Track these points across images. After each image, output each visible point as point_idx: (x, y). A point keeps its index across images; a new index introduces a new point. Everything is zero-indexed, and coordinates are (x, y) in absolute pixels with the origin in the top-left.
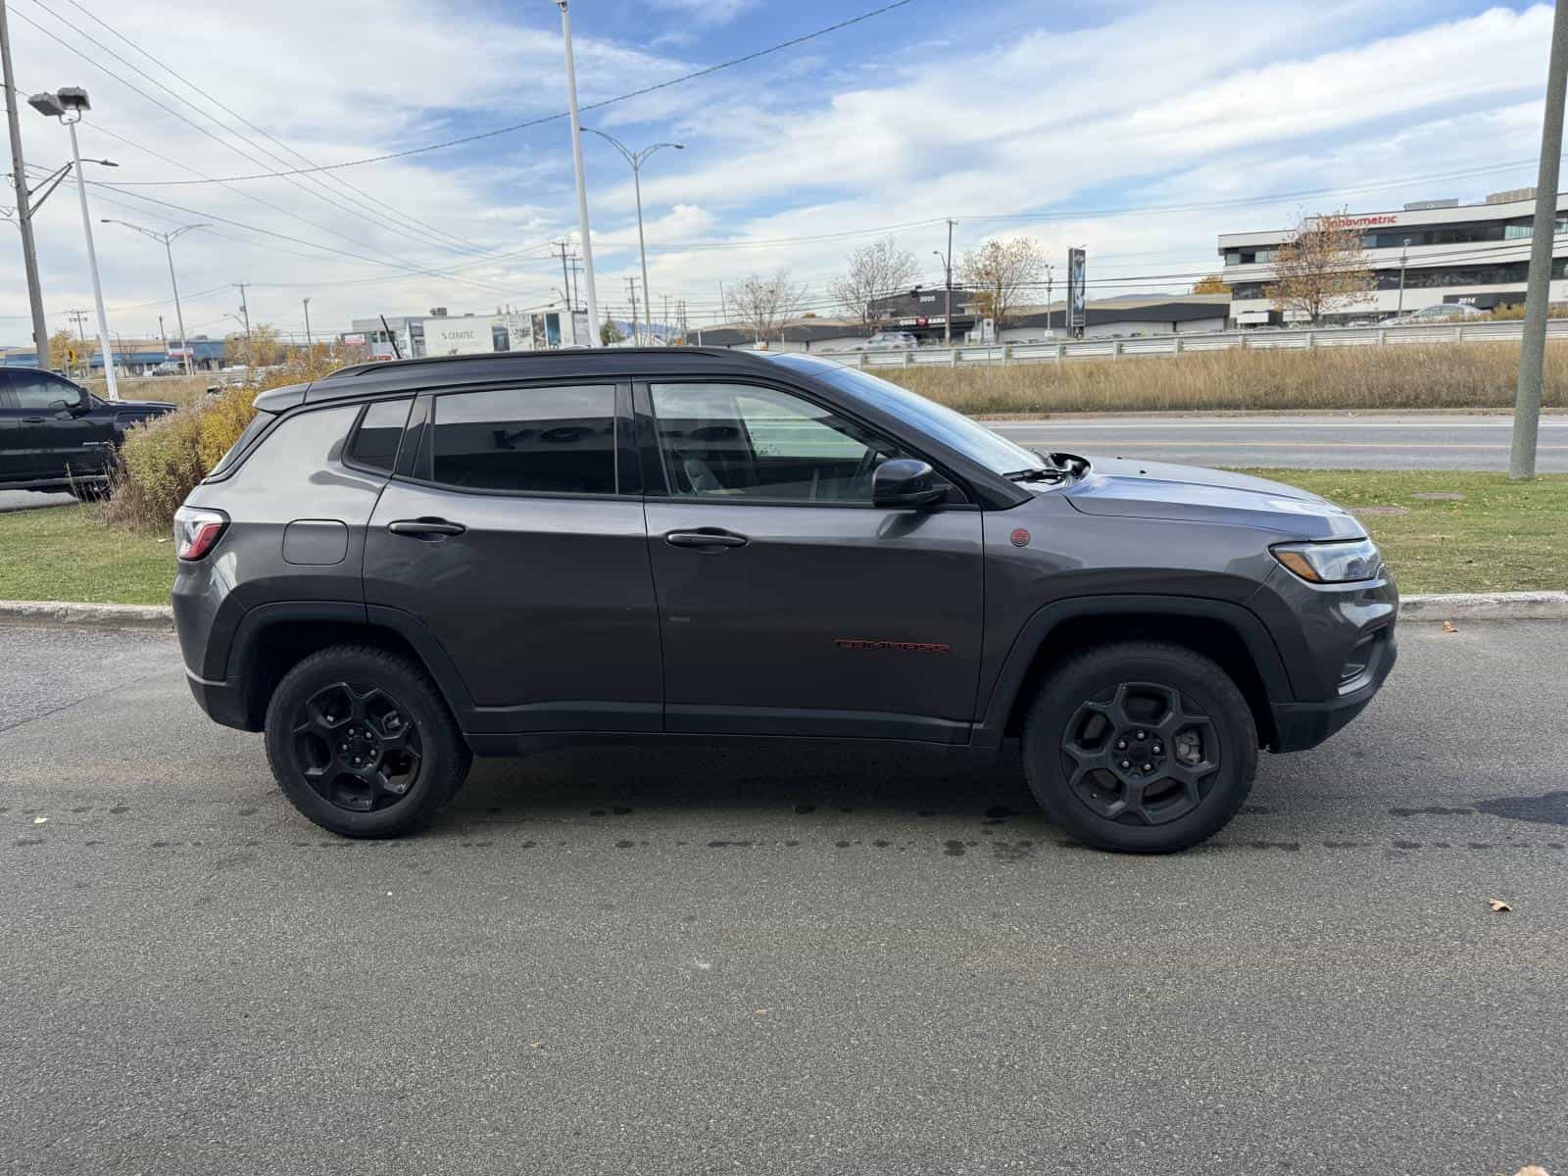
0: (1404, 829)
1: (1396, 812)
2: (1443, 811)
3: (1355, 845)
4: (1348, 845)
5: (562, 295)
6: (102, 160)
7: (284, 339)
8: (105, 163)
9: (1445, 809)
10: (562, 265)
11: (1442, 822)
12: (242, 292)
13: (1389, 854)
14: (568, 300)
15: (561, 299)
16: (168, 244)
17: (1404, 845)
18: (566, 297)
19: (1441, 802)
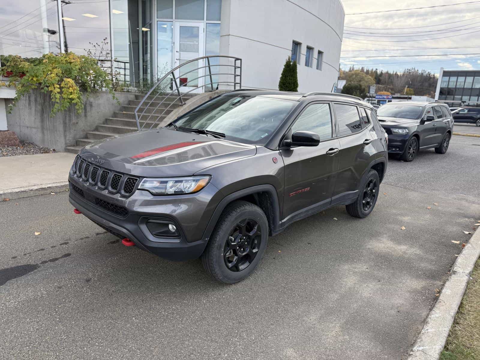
0: (65, 249)
1: (68, 255)
2: (51, 261)
3: (80, 239)
4: (82, 239)
9: (51, 262)
11: (53, 256)
13: (70, 240)
17: (66, 243)
19: (52, 264)
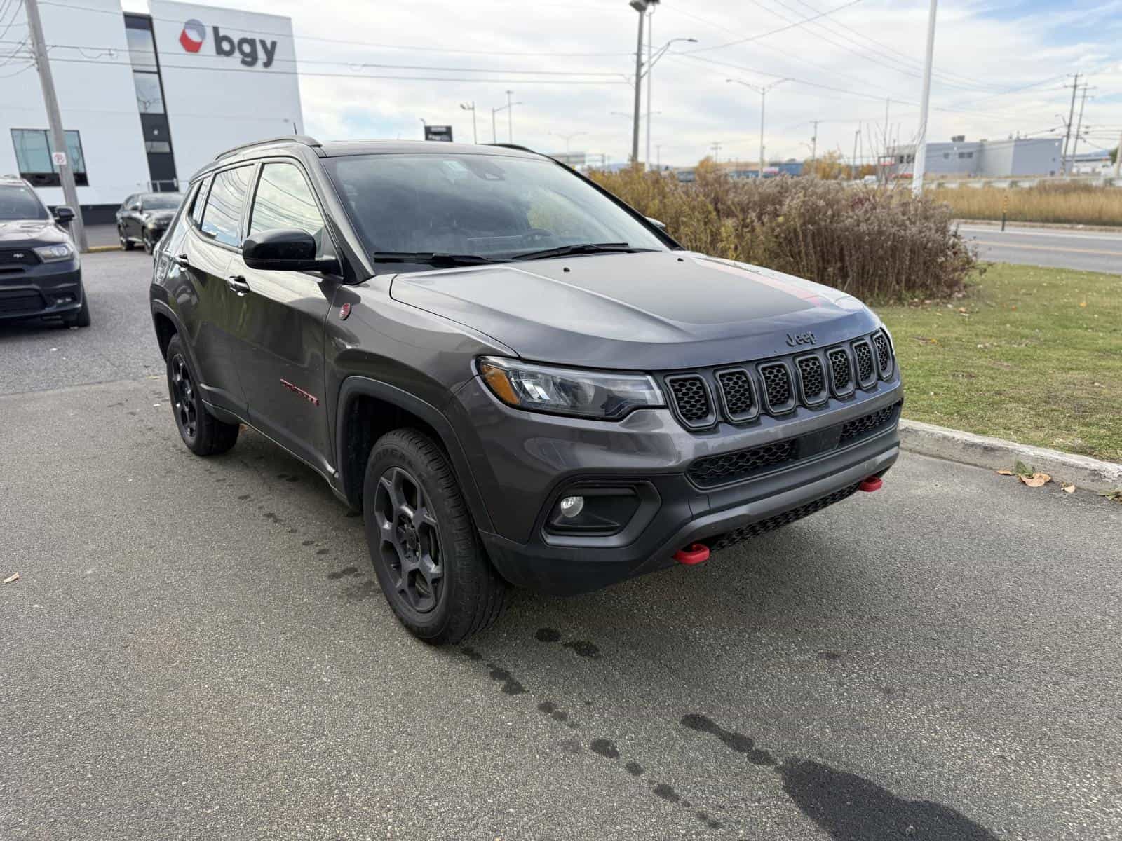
5: (1064, 121)
6: (688, 38)
7: (843, 162)
8: (691, 40)
10: (1071, 94)
12: (816, 127)
14: (1069, 126)
15: (1063, 124)
16: (763, 94)
18: (1068, 122)
